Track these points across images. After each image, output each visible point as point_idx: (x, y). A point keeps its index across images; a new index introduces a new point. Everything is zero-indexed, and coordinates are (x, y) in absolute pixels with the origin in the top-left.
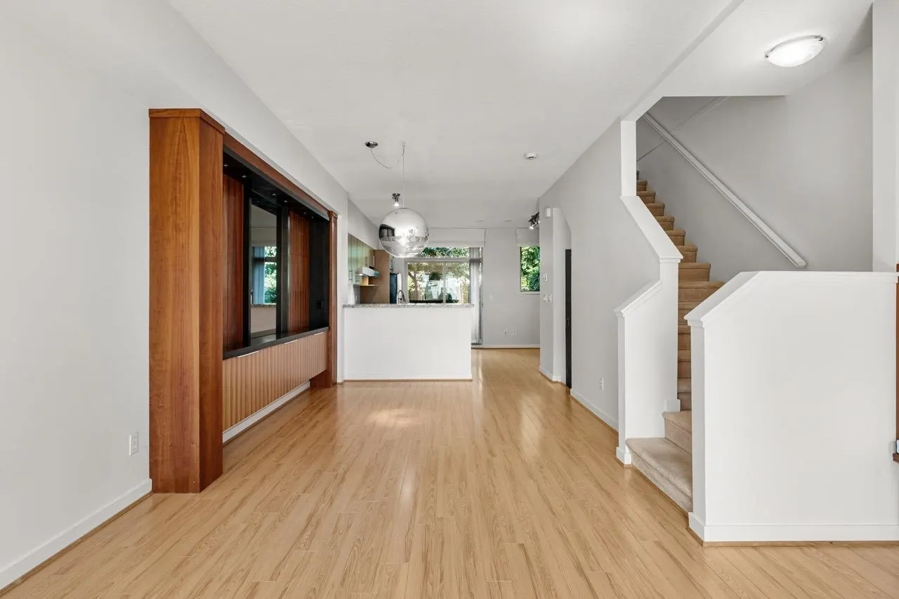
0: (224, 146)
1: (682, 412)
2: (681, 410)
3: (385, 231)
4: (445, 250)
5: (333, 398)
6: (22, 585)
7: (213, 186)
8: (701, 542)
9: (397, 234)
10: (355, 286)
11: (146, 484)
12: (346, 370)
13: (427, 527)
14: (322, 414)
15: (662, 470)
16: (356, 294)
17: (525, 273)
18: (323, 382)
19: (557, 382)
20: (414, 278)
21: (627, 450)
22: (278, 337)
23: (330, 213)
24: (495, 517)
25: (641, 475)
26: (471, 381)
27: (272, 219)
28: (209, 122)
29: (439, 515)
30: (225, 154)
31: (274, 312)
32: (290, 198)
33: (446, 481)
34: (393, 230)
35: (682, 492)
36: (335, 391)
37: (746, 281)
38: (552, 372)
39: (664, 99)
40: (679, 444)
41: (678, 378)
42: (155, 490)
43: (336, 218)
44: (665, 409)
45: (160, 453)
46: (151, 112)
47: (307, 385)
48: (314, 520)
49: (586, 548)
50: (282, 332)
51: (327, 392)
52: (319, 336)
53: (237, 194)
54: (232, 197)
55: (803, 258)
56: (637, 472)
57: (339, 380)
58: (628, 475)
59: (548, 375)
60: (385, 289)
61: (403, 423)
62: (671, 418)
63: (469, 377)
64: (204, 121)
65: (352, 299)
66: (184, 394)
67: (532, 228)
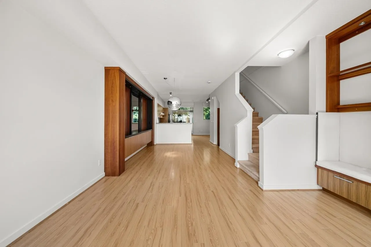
0: (126, 78)
1: (254, 153)
2: (253, 152)
3: (169, 103)
4: (183, 108)
5: (153, 149)
6: (68, 205)
7: (123, 89)
8: (262, 190)
9: (173, 103)
10: (159, 118)
11: (103, 174)
12: (157, 141)
13: (185, 186)
14: (151, 153)
15: (249, 169)
16: (159, 120)
17: (204, 115)
18: (151, 144)
19: (215, 144)
20: (174, 116)
21: (238, 163)
22: (139, 132)
23: (153, 98)
24: (204, 183)
25: (243, 171)
26: (191, 144)
27: (137, 99)
28: (122, 71)
29: (188, 182)
30: (126, 80)
31: (137, 125)
32: (143, 93)
33: (188, 172)
34: (171, 102)
35: (256, 176)
36: (154, 147)
37: (275, 117)
38: (213, 142)
39: (248, 67)
40: (253, 162)
41: (252, 144)
42: (106, 176)
43: (154, 99)
44: (249, 152)
45: (107, 165)
46: (105, 67)
47: (146, 145)
48: (152, 184)
49: (230, 192)
50: (140, 131)
51: (152, 147)
52: (150, 132)
53: (128, 92)
54: (127, 93)
55: (286, 111)
56: (241, 169)
57: (155, 144)
58: (238, 171)
59: (212, 142)
60: (167, 119)
61: (174, 156)
62: (251, 155)
63: (191, 143)
64: (121, 71)
65: (158, 122)
66: (114, 148)
67: (207, 102)
